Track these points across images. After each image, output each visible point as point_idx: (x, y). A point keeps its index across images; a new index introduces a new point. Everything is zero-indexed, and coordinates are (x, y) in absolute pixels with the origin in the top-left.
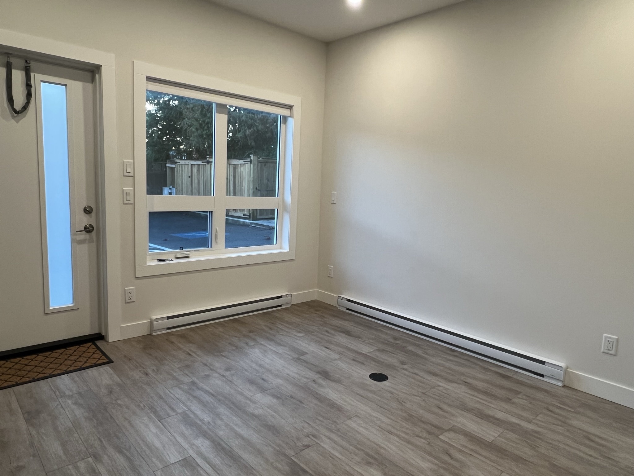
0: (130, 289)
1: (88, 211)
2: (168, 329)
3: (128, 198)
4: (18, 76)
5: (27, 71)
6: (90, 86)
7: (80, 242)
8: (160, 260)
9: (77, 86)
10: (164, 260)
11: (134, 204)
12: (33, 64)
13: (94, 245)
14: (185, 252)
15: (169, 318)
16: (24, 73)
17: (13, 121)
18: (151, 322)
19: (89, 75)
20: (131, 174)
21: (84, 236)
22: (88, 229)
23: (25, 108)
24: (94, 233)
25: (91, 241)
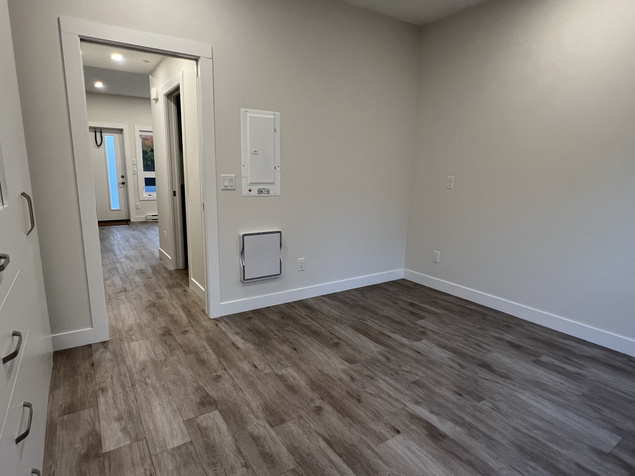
0: (138, 204)
1: (123, 177)
2: (153, 220)
3: (135, 172)
4: (98, 135)
5: (101, 132)
6: (121, 135)
7: (121, 188)
8: (149, 195)
9: (117, 136)
10: (151, 195)
11: (137, 175)
12: (103, 130)
13: (126, 188)
15: (153, 216)
16: (100, 134)
17: (97, 149)
18: (146, 217)
19: (121, 131)
20: (136, 164)
21: (122, 185)
22: (123, 183)
23: (101, 144)
24: (125, 185)
25: (124, 187)
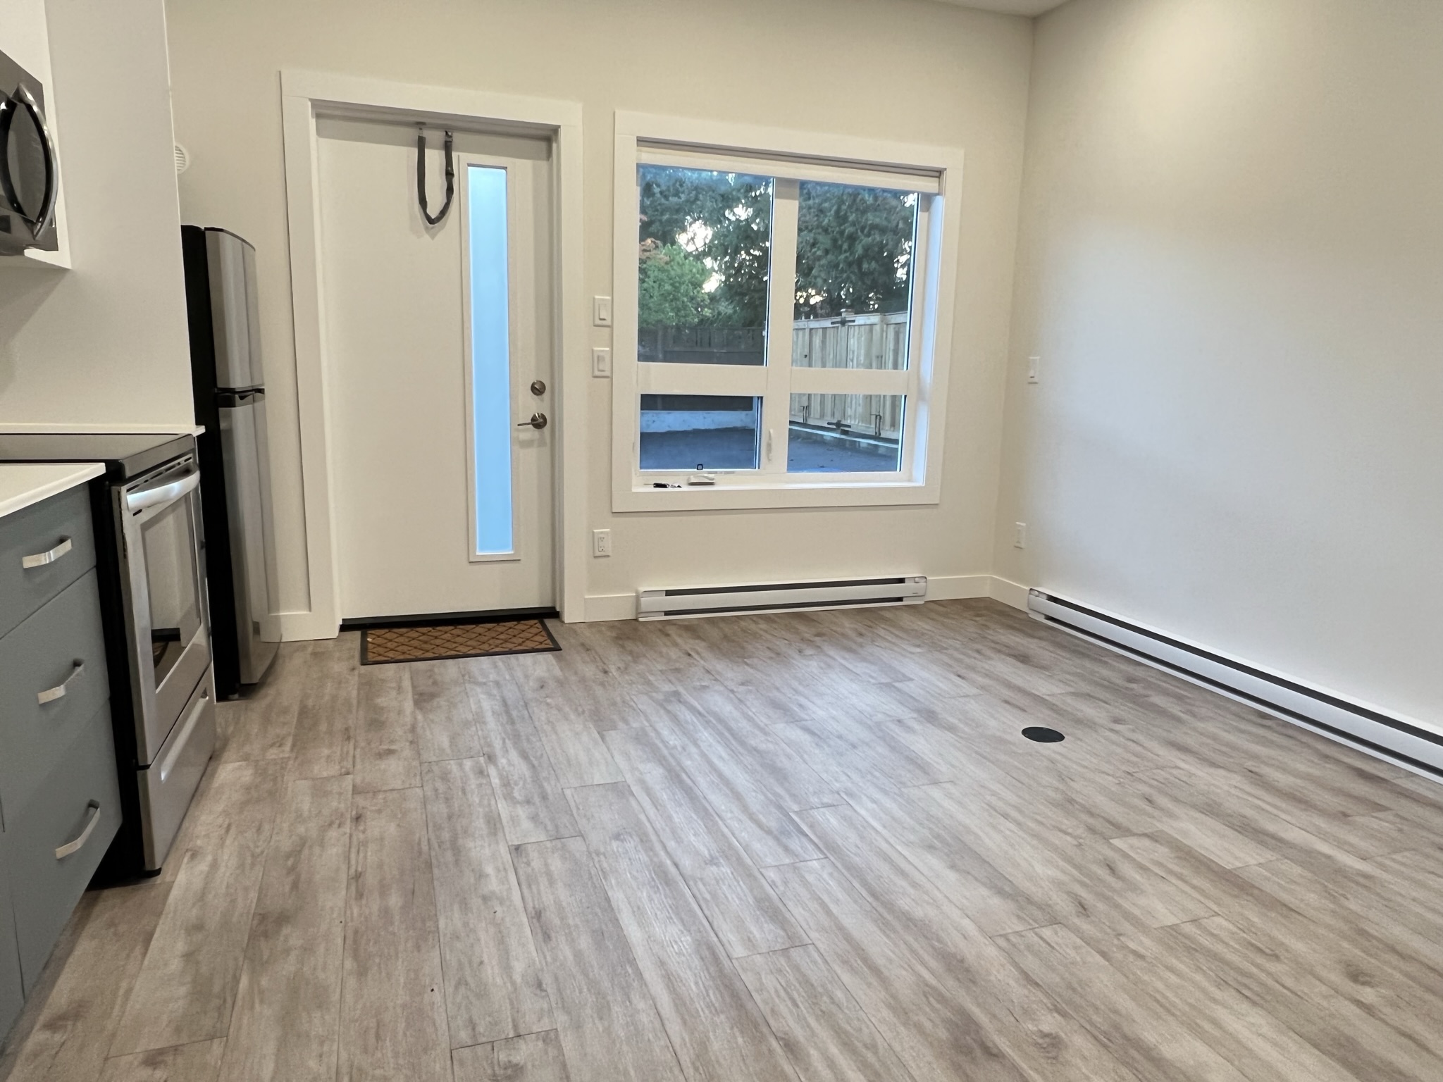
0: (602, 533)
1: (538, 389)
2: (667, 613)
3: (601, 367)
4: (434, 158)
5: (448, 148)
6: (543, 164)
7: (526, 444)
8: (658, 485)
9: (524, 167)
10: (664, 486)
11: (610, 378)
12: (457, 138)
13: (547, 450)
14: (705, 474)
15: (669, 593)
16: (443, 153)
17: (427, 237)
18: (638, 598)
19: (543, 145)
20: (608, 322)
21: (530, 433)
22: (538, 423)
23: (443, 213)
24: (547, 429)
25: (541, 443)
